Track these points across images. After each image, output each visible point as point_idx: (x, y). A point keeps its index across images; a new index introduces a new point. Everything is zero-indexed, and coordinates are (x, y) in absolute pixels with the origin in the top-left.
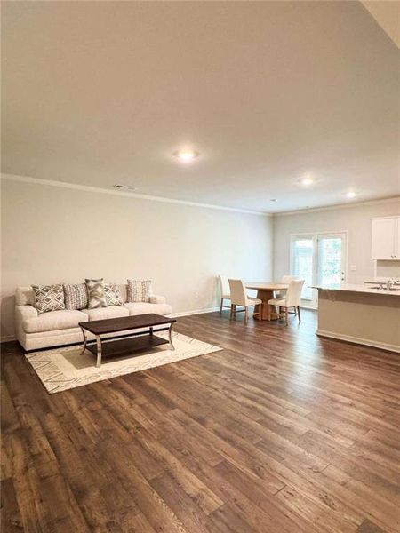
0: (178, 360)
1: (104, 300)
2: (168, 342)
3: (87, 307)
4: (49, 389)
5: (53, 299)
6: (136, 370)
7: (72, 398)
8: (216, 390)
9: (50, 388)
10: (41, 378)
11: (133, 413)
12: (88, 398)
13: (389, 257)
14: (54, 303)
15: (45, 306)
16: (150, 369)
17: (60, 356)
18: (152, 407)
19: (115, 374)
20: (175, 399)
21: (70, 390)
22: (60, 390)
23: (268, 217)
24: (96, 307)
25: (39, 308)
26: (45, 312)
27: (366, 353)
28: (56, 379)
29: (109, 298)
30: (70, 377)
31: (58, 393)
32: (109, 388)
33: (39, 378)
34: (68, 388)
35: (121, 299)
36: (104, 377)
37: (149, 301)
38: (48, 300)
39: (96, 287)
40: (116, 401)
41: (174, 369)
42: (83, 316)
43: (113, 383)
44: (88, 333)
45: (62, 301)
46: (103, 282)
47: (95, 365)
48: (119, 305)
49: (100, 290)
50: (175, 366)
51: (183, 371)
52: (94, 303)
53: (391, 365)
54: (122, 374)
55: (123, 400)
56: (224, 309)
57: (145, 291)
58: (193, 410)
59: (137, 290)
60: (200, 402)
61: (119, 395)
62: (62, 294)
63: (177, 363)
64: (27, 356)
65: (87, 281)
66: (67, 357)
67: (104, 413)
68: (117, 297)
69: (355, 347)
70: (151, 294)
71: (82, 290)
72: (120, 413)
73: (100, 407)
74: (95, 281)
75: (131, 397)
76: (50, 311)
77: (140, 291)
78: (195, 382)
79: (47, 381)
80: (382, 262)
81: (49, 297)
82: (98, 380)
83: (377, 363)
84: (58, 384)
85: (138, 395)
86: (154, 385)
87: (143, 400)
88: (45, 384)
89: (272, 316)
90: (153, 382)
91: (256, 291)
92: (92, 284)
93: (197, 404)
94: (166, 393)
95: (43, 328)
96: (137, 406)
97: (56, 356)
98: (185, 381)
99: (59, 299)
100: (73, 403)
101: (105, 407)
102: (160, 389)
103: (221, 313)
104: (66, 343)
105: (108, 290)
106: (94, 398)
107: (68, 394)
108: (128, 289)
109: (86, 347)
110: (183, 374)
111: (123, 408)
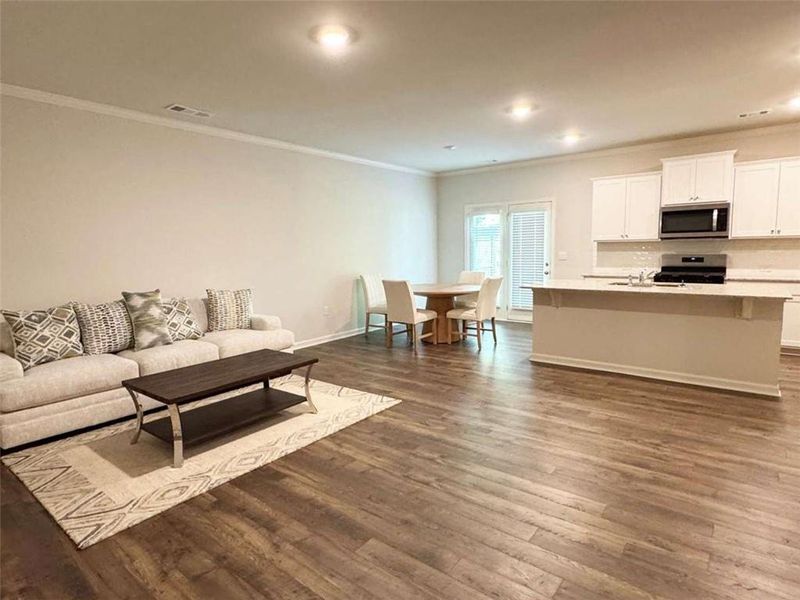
0: (331, 431)
1: (166, 330)
2: (305, 399)
3: (132, 346)
4: (77, 537)
5: (55, 337)
6: (260, 464)
7: (136, 550)
8: (427, 484)
9: (80, 533)
10: (52, 510)
11: (288, 564)
12: (175, 546)
13: (616, 237)
14: (57, 344)
15: (38, 351)
16: (287, 458)
17: (86, 451)
18: (320, 543)
19: (218, 478)
20: (359, 517)
21: (129, 532)
22: (103, 535)
23: (432, 178)
24: (151, 345)
25: (23, 358)
26: (39, 363)
27: (617, 384)
28: (89, 508)
29: (174, 325)
30: (120, 500)
31: (101, 542)
32: (215, 514)
33: (46, 512)
34: (124, 525)
35: (198, 326)
36: (197, 488)
37: (251, 326)
38: (44, 339)
39: (147, 306)
40: (241, 541)
41: (331, 450)
42: (126, 366)
43: (220, 499)
44: (143, 399)
45: (75, 339)
46: (159, 297)
47: (172, 464)
48: (196, 339)
49: (155, 312)
50: (330, 445)
51: (347, 452)
52: (146, 337)
53: (663, 401)
54: (233, 476)
55: (256, 538)
56: (371, 329)
57: (241, 309)
58: (405, 537)
59: (227, 306)
60: (410, 516)
61: (243, 527)
62: (74, 325)
63: (332, 437)
64: (8, 460)
65: (127, 296)
66: (103, 450)
67: (223, 577)
68: (190, 323)
69: (599, 377)
70: (252, 313)
71: (118, 315)
72: (259, 573)
73: (208, 561)
74: (143, 295)
75: (269, 527)
76: (51, 360)
77: (232, 309)
78: (380, 472)
79: (66, 518)
80: (605, 246)
81: (46, 333)
82: (185, 497)
83: (643, 400)
84: (94, 521)
85: (282, 519)
86: (308, 492)
87: (297, 530)
88: (66, 525)
89: (453, 336)
90: (302, 485)
91: (426, 298)
92: (138, 302)
93: (406, 522)
94: (336, 505)
95: (38, 399)
96: (289, 547)
97: (77, 453)
98: (363, 473)
99: (69, 334)
100: (145, 565)
101: (220, 559)
102: (320, 498)
103: (367, 336)
104: (96, 422)
105: (170, 310)
106: (190, 544)
107: (126, 543)
108: (210, 307)
109: (143, 427)
110: (354, 460)
111: (261, 557)
